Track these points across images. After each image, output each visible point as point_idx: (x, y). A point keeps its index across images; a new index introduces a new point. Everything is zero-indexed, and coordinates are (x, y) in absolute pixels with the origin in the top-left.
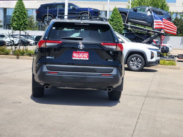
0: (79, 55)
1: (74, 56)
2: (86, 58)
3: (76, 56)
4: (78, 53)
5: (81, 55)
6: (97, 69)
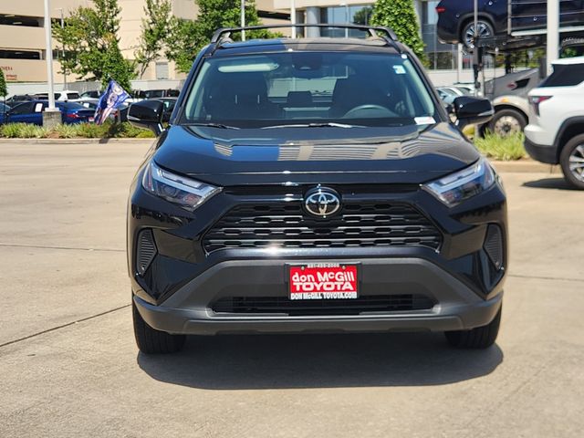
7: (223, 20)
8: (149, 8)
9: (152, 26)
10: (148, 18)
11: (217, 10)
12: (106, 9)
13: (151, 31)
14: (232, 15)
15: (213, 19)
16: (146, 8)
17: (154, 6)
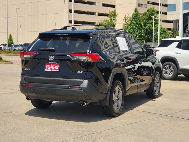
0: (51, 67)
1: (47, 67)
2: (57, 69)
3: (49, 68)
4: (50, 64)
5: (52, 66)
6: (67, 80)
7: (148, 23)
8: (125, 20)
9: (126, 25)
10: (125, 23)
11: (146, 20)
12: (112, 20)
13: (125, 27)
14: (151, 22)
15: (144, 23)
16: (124, 19)
17: (127, 19)
